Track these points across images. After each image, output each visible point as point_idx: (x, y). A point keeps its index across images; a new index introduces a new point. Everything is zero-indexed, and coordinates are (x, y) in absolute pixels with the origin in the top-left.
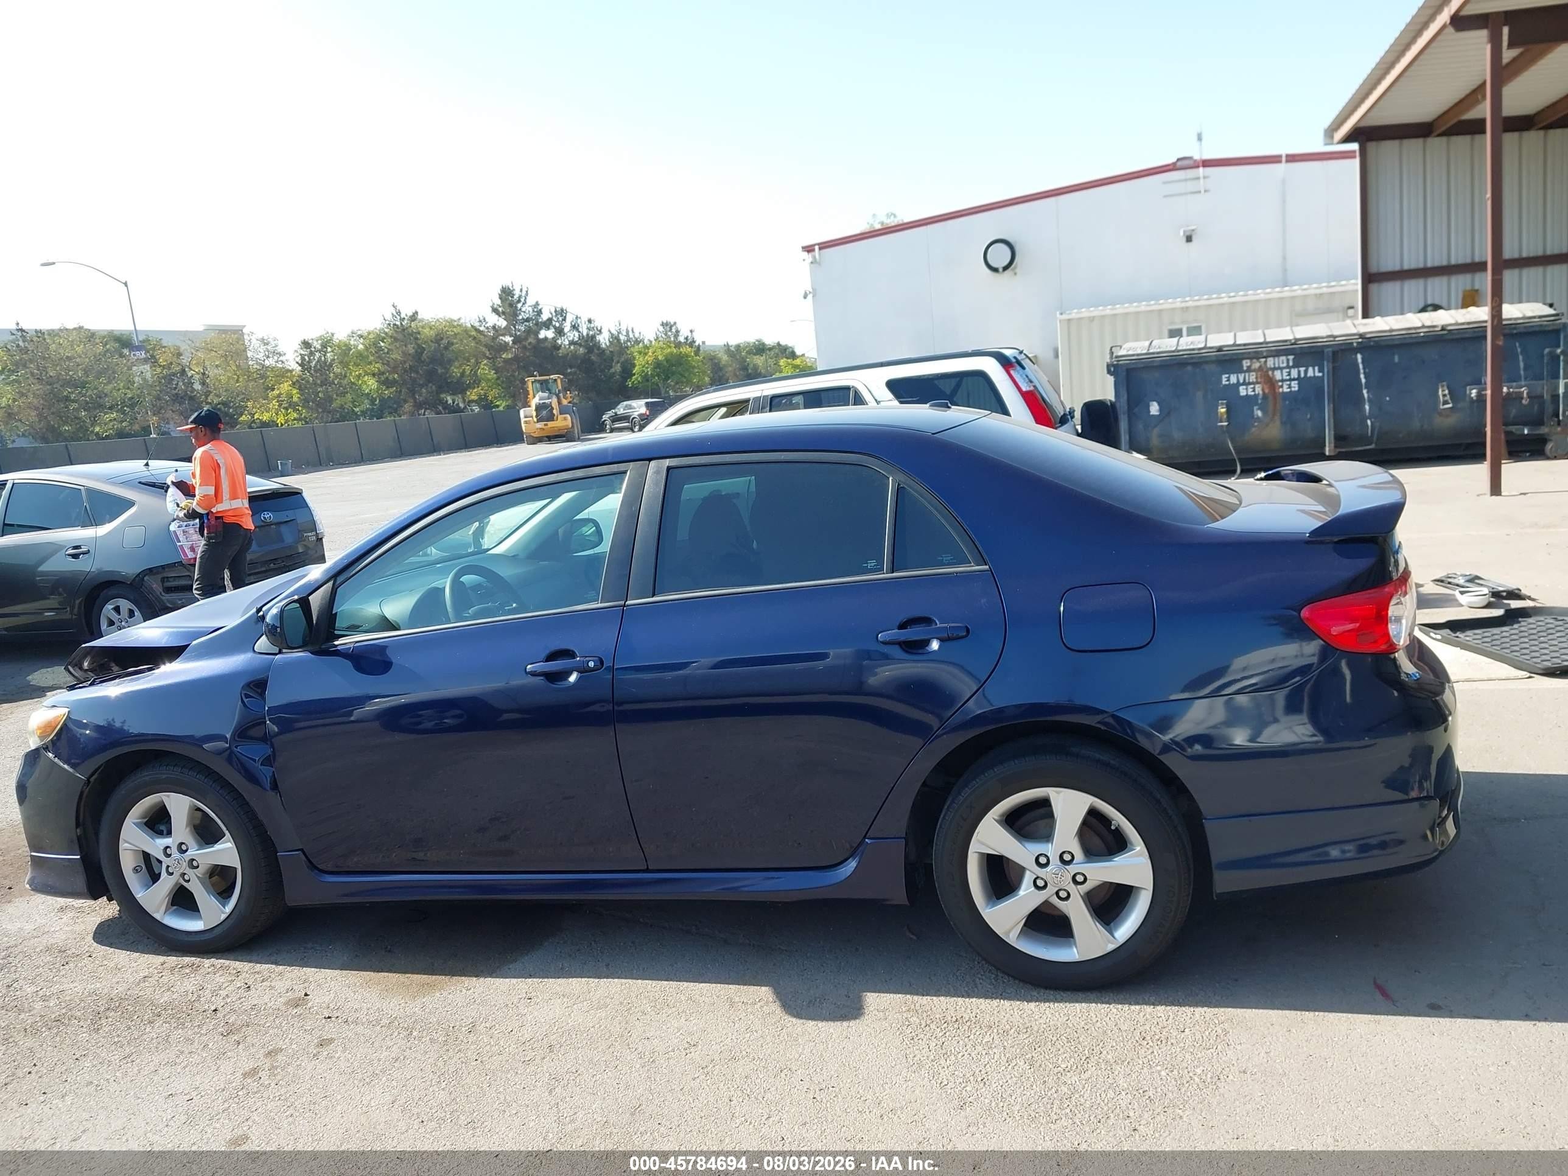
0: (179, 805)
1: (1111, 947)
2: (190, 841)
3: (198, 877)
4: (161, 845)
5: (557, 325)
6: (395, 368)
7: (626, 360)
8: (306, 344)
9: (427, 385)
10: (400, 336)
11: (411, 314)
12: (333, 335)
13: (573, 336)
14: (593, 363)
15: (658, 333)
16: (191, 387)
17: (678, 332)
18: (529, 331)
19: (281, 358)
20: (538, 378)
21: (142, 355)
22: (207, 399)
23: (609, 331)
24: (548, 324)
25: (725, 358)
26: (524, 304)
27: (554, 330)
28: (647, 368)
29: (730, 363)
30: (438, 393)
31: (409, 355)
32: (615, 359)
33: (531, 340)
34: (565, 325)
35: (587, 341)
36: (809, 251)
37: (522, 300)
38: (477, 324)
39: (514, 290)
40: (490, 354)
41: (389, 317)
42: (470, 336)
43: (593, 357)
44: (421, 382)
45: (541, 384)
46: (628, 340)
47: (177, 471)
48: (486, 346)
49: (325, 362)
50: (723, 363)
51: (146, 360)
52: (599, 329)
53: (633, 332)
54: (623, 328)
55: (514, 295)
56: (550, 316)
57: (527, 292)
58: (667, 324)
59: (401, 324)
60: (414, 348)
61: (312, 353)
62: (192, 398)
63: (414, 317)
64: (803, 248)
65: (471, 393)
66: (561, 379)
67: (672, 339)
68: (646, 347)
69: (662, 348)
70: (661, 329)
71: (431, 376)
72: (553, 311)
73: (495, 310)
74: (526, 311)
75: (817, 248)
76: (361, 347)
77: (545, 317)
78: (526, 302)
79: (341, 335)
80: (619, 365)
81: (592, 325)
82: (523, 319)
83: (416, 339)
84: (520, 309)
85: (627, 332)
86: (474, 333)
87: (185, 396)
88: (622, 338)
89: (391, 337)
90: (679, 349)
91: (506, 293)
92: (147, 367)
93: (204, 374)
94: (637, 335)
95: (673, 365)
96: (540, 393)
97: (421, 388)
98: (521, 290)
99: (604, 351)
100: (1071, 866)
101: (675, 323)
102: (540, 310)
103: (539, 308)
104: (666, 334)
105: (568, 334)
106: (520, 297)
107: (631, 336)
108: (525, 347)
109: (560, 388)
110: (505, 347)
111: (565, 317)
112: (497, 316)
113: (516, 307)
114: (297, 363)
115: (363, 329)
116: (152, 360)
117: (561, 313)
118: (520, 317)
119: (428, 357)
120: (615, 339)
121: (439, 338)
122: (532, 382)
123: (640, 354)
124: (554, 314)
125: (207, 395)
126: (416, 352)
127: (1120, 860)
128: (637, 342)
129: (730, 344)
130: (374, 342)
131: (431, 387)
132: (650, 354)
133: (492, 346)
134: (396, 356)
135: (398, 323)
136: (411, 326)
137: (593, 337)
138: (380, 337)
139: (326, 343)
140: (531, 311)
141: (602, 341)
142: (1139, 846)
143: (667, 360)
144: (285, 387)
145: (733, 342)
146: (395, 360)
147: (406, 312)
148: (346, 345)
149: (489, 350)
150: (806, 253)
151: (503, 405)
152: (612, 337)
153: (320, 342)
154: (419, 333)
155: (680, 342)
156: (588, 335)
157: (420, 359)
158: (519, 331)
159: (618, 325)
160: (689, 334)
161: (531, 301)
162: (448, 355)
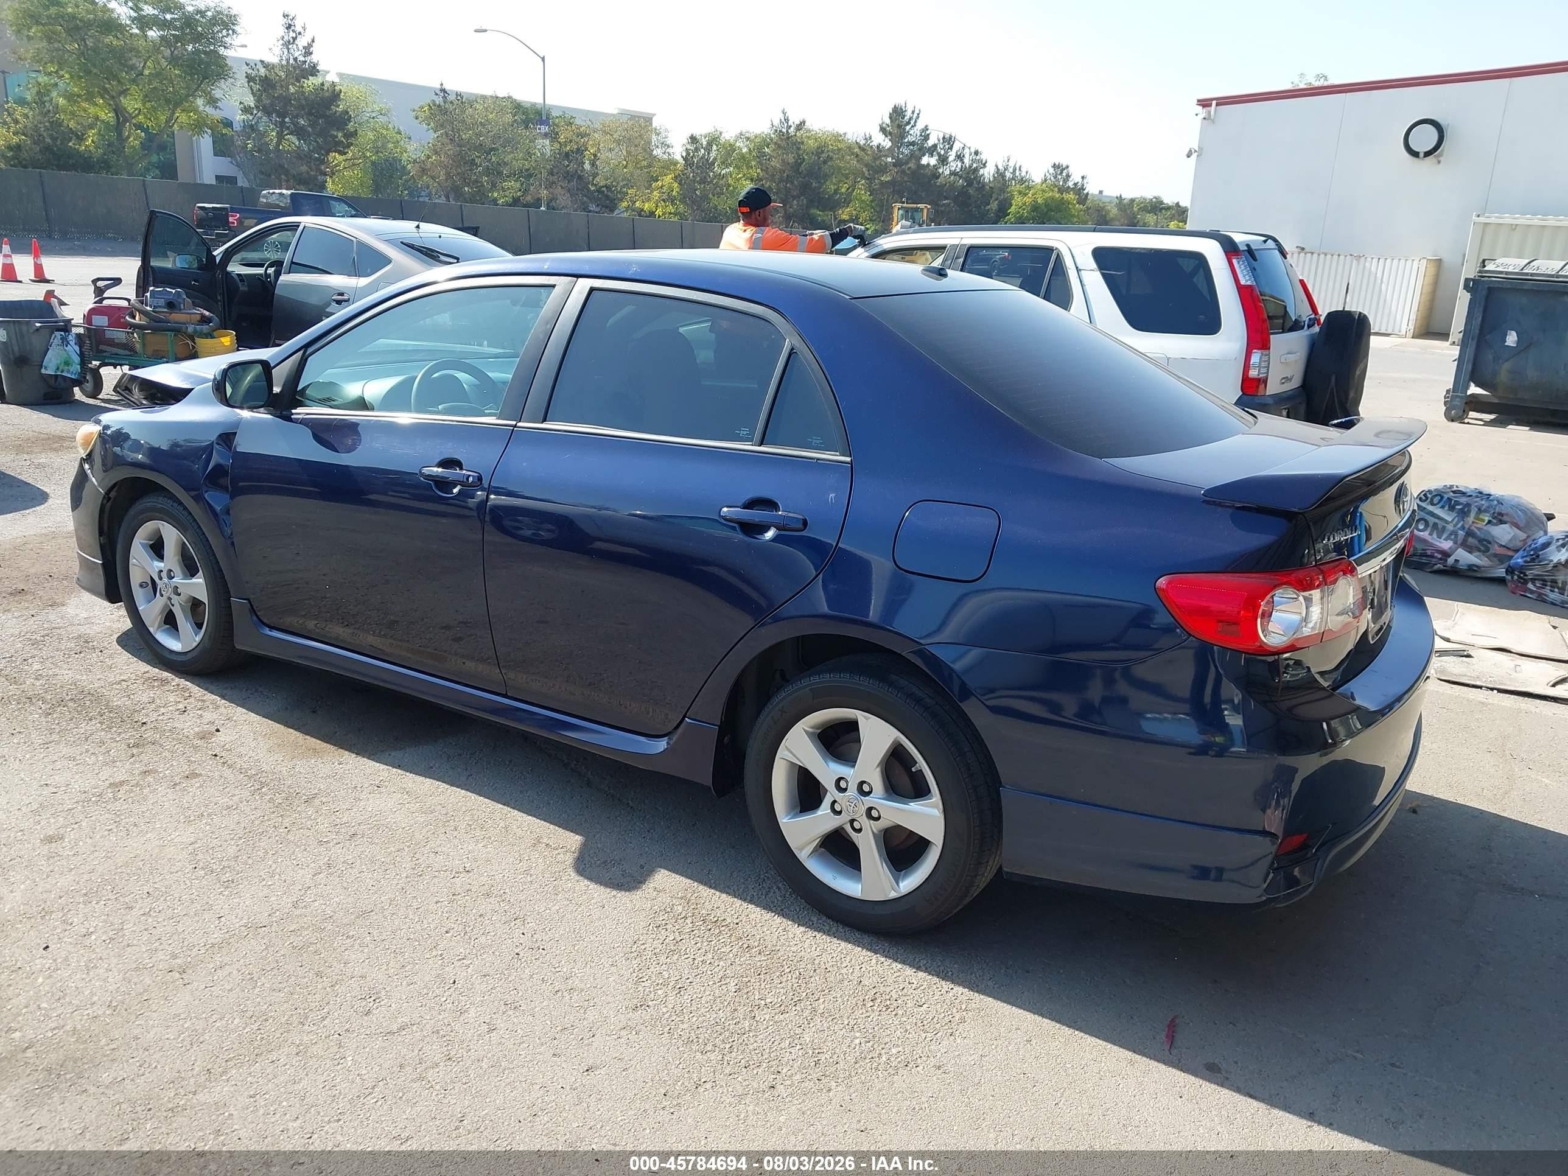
0: (171, 535)
1: (893, 895)
2: (177, 570)
3: (180, 604)
4: (157, 567)
5: (942, 152)
6: (773, 175)
7: (1005, 200)
8: (693, 139)
9: (799, 198)
10: (783, 144)
11: (799, 123)
12: (721, 133)
13: (954, 165)
14: (969, 197)
15: (1047, 174)
16: (582, 166)
17: (1068, 176)
18: (912, 155)
19: (668, 150)
20: (905, 205)
21: (544, 129)
22: (593, 179)
23: (997, 166)
24: (932, 150)
25: (1114, 211)
26: (912, 126)
27: (937, 158)
28: (1024, 209)
29: (1119, 217)
30: (808, 207)
31: (788, 164)
32: (994, 196)
33: (912, 165)
34: (950, 153)
35: (968, 173)
36: (1204, 106)
37: (912, 122)
38: (862, 142)
39: (906, 111)
40: (869, 174)
41: (776, 122)
42: (853, 154)
43: (971, 191)
44: (795, 194)
45: (907, 211)
46: (1013, 179)
47: (440, 237)
48: (866, 165)
49: (707, 160)
50: (1112, 216)
51: (546, 135)
52: (984, 162)
53: (1020, 170)
54: (1011, 164)
55: (904, 116)
56: (937, 142)
57: (918, 114)
58: (1059, 167)
59: (787, 131)
60: (794, 157)
61: (697, 150)
62: (580, 177)
63: (801, 126)
64: (1198, 101)
65: (843, 212)
66: (928, 209)
67: (1061, 183)
68: (1029, 188)
69: (1043, 191)
70: (1052, 170)
71: (805, 188)
72: (941, 137)
73: (883, 130)
74: (914, 134)
75: (1214, 103)
76: (745, 150)
77: (930, 143)
78: (915, 125)
79: (729, 135)
80: (996, 202)
81: (978, 158)
82: (908, 142)
83: (799, 149)
84: (908, 132)
85: (1015, 170)
86: (856, 150)
87: (575, 174)
88: (1008, 175)
89: (776, 143)
90: (1062, 194)
91: (897, 113)
92: (547, 142)
93: (595, 156)
94: (1023, 174)
95: (1052, 210)
96: (904, 221)
97: (793, 200)
98: (913, 112)
99: (984, 185)
100: (867, 798)
101: (1068, 167)
102: (928, 135)
103: (928, 132)
104: (1055, 177)
105: (952, 164)
106: (911, 119)
107: (1017, 174)
108: (903, 172)
109: (925, 218)
110: (883, 169)
111: (952, 146)
112: (884, 136)
113: (905, 129)
114: (682, 157)
115: (751, 131)
116: (553, 136)
117: (949, 141)
118: (906, 140)
119: (806, 169)
120: (1000, 174)
121: (819, 151)
122: (899, 209)
123: (1020, 194)
124: (941, 141)
125: (595, 175)
126: (796, 162)
127: (914, 806)
128: (1022, 181)
129: (1123, 197)
130: (760, 145)
131: (803, 200)
132: (1030, 195)
133: (872, 167)
134: (775, 163)
135: (784, 130)
136: (795, 135)
137: (976, 170)
138: (765, 142)
139: (713, 140)
140: (919, 134)
141: (986, 175)
142: (936, 797)
143: (1046, 205)
144: (668, 179)
145: (1128, 195)
146: (774, 168)
147: (795, 120)
148: (730, 145)
149: (869, 171)
150: (1201, 107)
151: (872, 229)
152: (997, 173)
153: (707, 139)
154: (802, 143)
155: (1069, 187)
156: (970, 167)
157: (798, 169)
158: (902, 153)
159: (1006, 161)
160: (1080, 180)
161: (920, 125)
162: (826, 168)
